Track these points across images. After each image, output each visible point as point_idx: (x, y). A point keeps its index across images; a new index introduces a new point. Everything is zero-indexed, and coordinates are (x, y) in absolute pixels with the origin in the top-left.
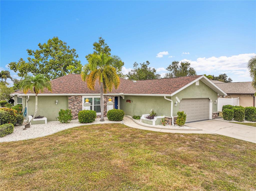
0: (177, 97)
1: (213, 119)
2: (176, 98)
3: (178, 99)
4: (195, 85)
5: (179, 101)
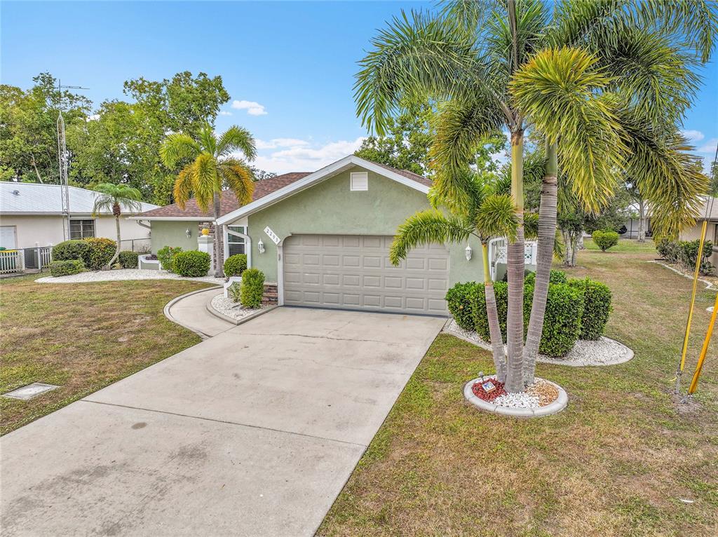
0: (267, 228)
2: (266, 230)
3: (273, 234)
4: (349, 190)
5: (276, 240)
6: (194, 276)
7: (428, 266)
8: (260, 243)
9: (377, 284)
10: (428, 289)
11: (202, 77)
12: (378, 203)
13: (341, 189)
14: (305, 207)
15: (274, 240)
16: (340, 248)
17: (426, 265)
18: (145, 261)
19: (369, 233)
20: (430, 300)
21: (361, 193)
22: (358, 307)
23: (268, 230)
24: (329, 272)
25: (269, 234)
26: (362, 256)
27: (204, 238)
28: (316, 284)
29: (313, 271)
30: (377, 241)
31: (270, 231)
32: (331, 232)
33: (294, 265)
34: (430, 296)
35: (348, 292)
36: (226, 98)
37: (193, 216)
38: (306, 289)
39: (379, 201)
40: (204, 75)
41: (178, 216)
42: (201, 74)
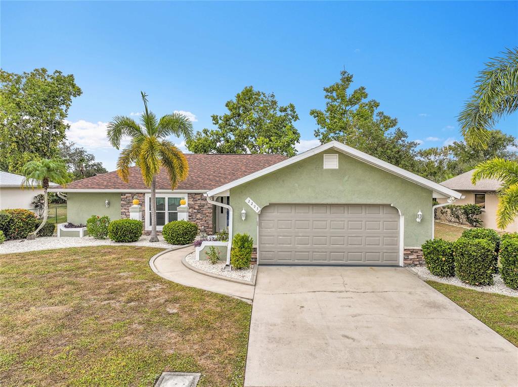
0: (249, 199)
1: (406, 265)
2: (247, 201)
3: (254, 204)
4: (323, 168)
5: (257, 209)
6: (129, 242)
7: (383, 227)
8: (243, 211)
9: (342, 243)
10: (383, 245)
11: (58, 74)
12: (346, 178)
13: (316, 168)
14: (283, 181)
15: (255, 209)
16: (311, 214)
17: (381, 226)
18: (65, 229)
19: (339, 203)
20: (385, 254)
21: (332, 171)
22: (326, 262)
23: (249, 201)
24: (300, 234)
25: (250, 204)
26: (329, 221)
27: (135, 208)
28: (289, 245)
29: (286, 234)
30: (342, 208)
31: (251, 201)
32: (306, 202)
33: (268, 229)
34: (385, 251)
35: (317, 250)
36: (78, 92)
37: (115, 188)
38: (279, 250)
39: (347, 177)
40: (60, 72)
41: (99, 189)
42: (57, 72)
